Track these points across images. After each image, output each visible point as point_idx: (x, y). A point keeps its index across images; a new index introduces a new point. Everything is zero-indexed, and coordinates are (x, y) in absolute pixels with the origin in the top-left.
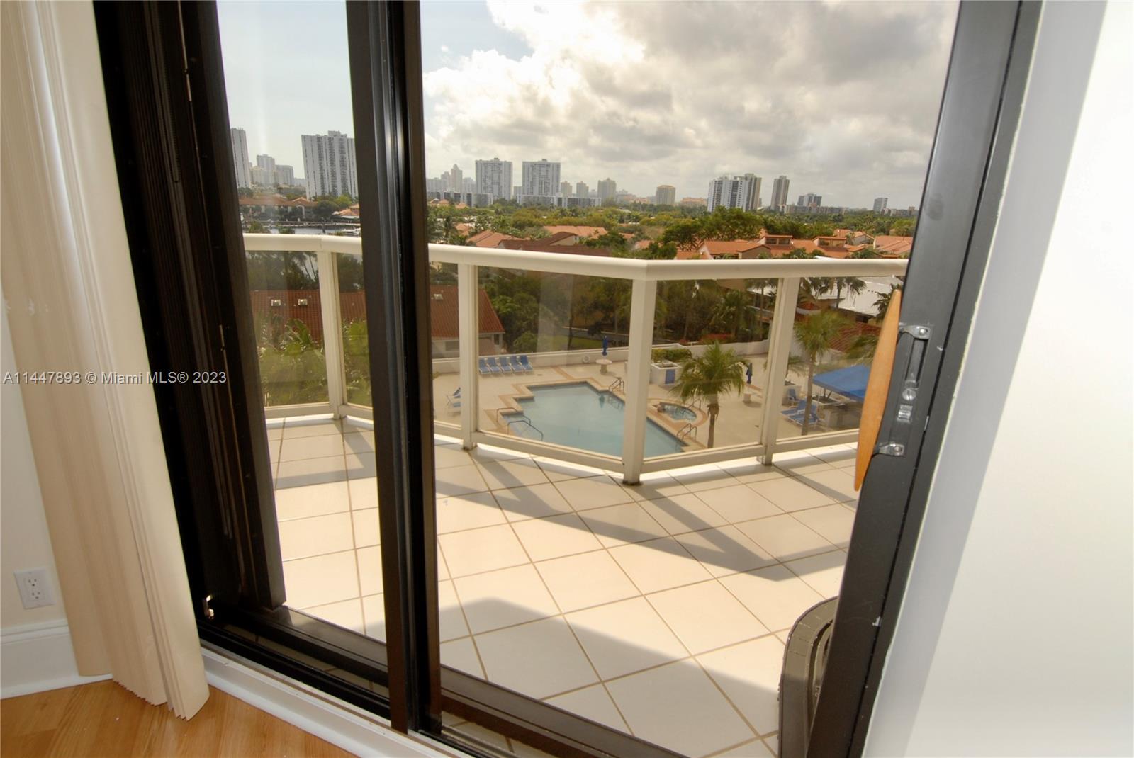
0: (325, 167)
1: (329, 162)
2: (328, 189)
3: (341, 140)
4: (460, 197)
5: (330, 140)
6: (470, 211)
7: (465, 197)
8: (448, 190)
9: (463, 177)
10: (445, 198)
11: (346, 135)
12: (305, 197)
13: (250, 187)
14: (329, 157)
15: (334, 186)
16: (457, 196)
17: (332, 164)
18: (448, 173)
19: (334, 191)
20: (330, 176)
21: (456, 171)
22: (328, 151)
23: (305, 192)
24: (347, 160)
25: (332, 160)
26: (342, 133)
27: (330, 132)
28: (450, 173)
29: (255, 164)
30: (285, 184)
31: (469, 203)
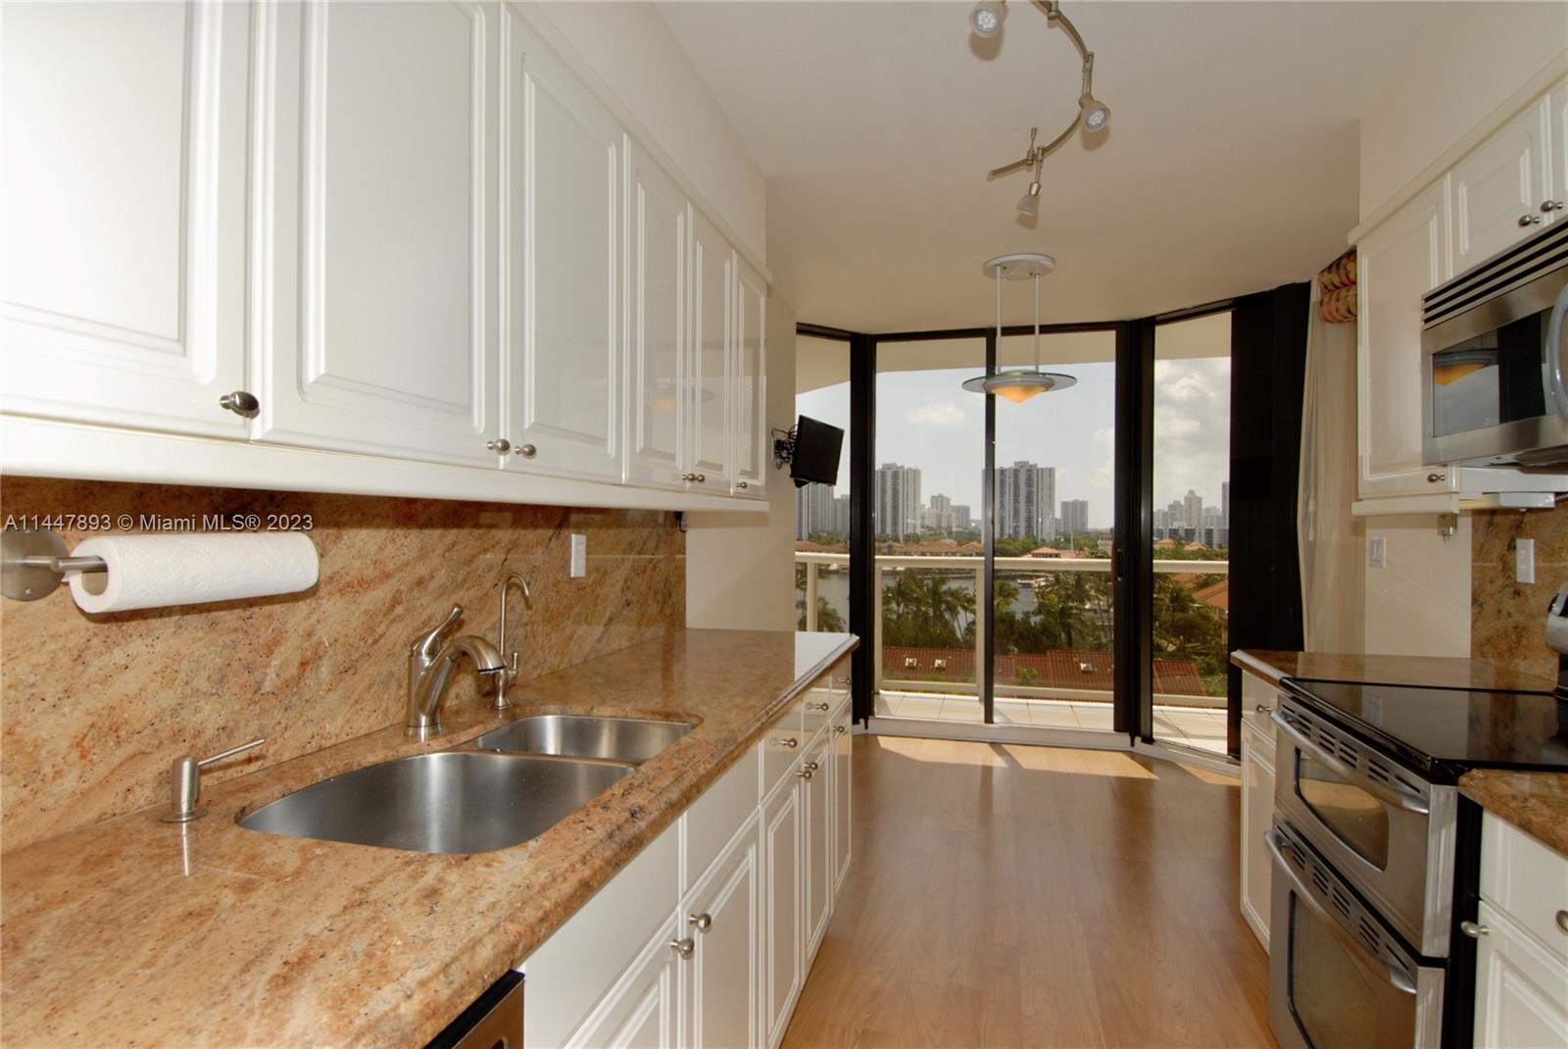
0: (1007, 505)
1: (1012, 498)
2: (1009, 531)
3: (1029, 470)
4: (1194, 534)
5: (1016, 472)
6: (1208, 554)
7: (1203, 534)
8: (1176, 525)
9: (1203, 507)
10: (1170, 537)
11: (1036, 465)
12: (979, 542)
13: (919, 533)
14: (1012, 492)
15: (1016, 528)
16: (1190, 534)
17: (1016, 501)
18: (1179, 502)
19: (1016, 533)
20: (1012, 514)
21: (1193, 500)
22: (1012, 485)
23: (980, 535)
24: (1035, 494)
25: (1016, 495)
26: (1031, 462)
27: (1016, 463)
28: (1183, 503)
29: (928, 505)
30: (959, 527)
31: (1209, 542)
